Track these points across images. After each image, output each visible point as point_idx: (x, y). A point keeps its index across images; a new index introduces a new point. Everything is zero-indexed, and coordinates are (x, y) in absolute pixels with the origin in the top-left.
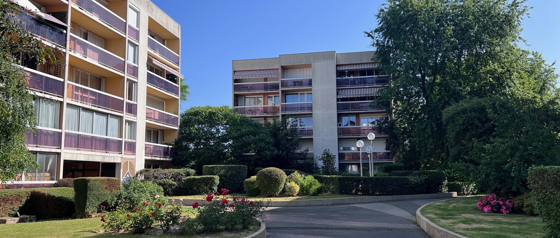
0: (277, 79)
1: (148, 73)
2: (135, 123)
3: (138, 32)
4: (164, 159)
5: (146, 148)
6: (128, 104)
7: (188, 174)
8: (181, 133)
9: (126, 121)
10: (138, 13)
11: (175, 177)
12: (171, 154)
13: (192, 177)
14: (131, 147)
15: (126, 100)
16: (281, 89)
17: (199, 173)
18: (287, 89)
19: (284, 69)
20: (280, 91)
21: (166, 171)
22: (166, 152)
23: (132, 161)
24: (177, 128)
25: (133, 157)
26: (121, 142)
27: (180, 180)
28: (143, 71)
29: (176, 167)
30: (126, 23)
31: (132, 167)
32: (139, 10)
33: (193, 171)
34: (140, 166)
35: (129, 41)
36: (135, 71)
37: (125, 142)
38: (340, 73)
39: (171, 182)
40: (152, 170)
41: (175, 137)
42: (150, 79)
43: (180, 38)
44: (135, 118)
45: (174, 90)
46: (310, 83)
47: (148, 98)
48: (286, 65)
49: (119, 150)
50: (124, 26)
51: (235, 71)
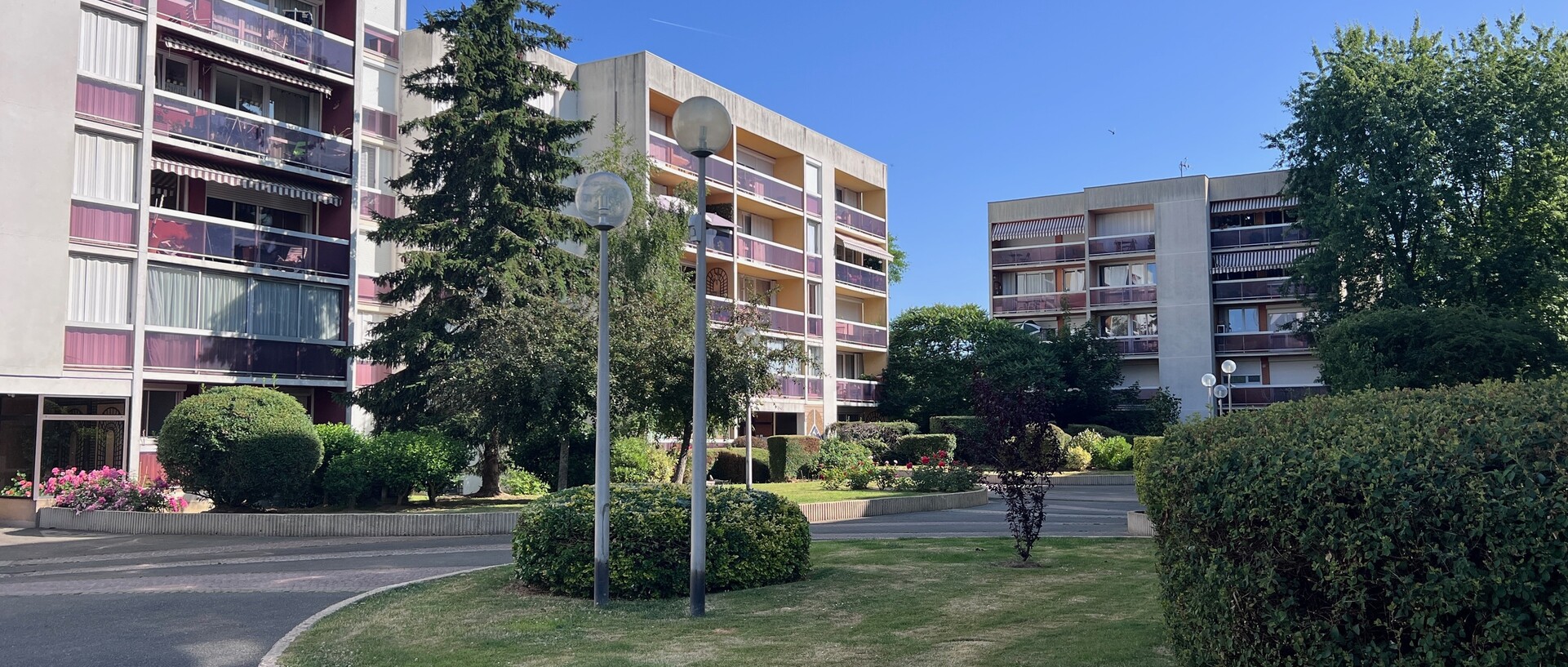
0: (1081, 237)
1: (837, 264)
2: (820, 348)
3: (820, 201)
4: (865, 405)
5: (838, 388)
6: (810, 320)
7: (906, 432)
8: (891, 359)
9: (808, 346)
10: (819, 168)
11: (886, 435)
12: (876, 395)
13: (912, 436)
14: (817, 388)
15: (808, 315)
16: (1088, 258)
17: (924, 429)
18: (1101, 258)
19: (1096, 215)
20: (1087, 262)
21: (871, 425)
22: (867, 393)
23: (819, 410)
24: (885, 350)
25: (820, 403)
26: (803, 380)
27: (893, 440)
28: (830, 261)
29: (886, 418)
30: (803, 193)
31: (820, 420)
32: (820, 164)
33: (912, 426)
34: (831, 417)
35: (808, 220)
36: (817, 266)
37: (809, 380)
38: (1217, 220)
39: (879, 443)
40: (849, 424)
41: (883, 364)
42: (841, 273)
43: (885, 188)
44: (820, 341)
45: (880, 284)
46: (1151, 243)
47: (838, 302)
48: (1098, 208)
49: (801, 392)
50: (799, 199)
51: (994, 225)
